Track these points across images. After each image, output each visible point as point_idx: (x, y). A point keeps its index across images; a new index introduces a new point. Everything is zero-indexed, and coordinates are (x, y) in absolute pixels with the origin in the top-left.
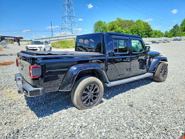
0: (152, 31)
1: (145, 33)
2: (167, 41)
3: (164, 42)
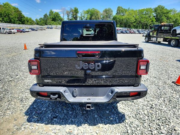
0: (24, 17)
1: (17, 19)
2: (43, 29)
3: (41, 30)
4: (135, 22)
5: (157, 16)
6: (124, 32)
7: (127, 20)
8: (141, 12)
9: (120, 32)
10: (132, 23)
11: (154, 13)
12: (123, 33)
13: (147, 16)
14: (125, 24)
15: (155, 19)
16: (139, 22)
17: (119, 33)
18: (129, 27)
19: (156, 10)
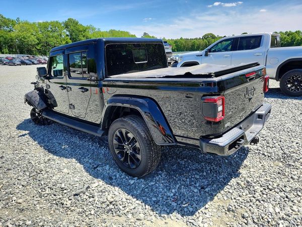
4: (38, 44)
5: (71, 35)
6: (27, 62)
7: (21, 40)
8: (44, 27)
9: (19, 63)
10: (33, 46)
11: (65, 31)
12: (27, 64)
13: (56, 34)
14: (19, 47)
15: (70, 39)
16: (46, 44)
17: (18, 65)
18: (30, 52)
19: (67, 26)
